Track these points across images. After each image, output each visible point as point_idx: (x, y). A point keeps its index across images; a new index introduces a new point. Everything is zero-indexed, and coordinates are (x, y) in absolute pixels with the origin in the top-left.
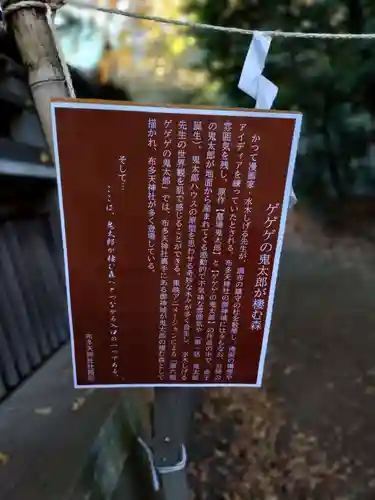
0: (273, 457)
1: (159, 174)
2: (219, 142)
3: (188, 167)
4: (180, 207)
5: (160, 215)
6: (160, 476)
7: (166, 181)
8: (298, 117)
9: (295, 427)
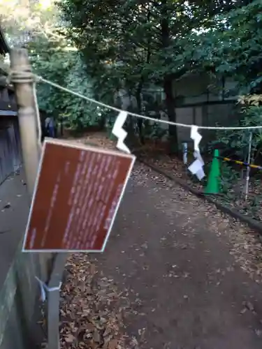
0: (89, 291)
1: (81, 169)
2: (106, 162)
3: (93, 168)
4: (87, 182)
5: (78, 184)
6: (47, 292)
7: (83, 172)
8: (134, 158)
9: (102, 273)
